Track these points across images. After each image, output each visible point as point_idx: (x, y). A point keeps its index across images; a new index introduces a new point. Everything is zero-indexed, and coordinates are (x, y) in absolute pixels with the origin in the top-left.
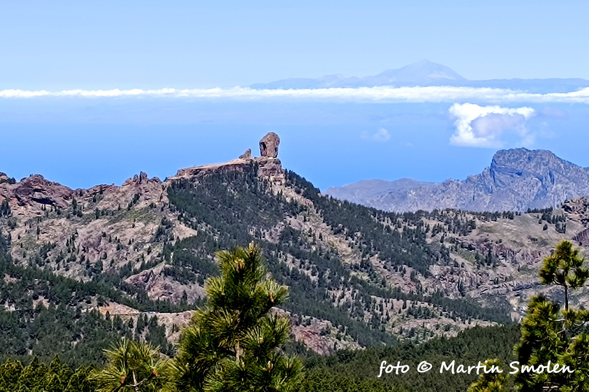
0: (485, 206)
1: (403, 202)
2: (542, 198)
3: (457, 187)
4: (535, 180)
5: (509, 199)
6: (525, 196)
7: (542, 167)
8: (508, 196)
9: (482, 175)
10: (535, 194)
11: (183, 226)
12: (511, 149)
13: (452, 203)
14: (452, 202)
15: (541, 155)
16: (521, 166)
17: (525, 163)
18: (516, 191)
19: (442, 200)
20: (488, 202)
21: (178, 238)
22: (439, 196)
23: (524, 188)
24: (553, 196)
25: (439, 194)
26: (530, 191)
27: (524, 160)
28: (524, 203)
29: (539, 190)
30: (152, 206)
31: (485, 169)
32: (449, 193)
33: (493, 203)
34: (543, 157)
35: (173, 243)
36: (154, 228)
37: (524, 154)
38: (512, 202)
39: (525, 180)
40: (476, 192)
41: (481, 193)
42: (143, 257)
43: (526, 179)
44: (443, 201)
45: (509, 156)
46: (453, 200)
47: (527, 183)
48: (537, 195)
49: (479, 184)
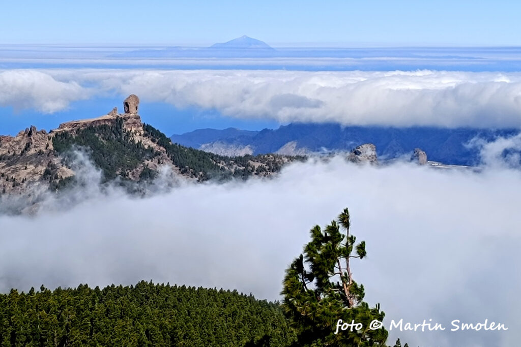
11: (64, 168)
21: (61, 177)
30: (40, 153)
35: (58, 181)
36: (43, 169)
42: (33, 192)
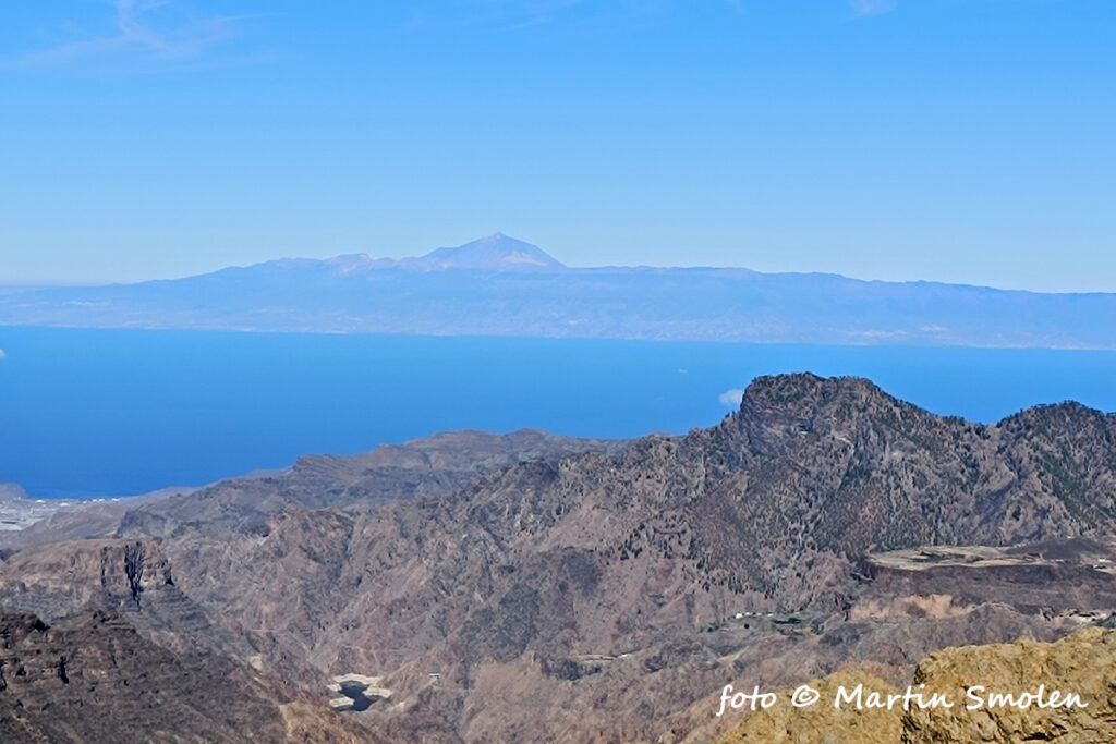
0: (739, 498)
1: (552, 485)
2: (861, 482)
3: (667, 453)
4: (840, 441)
5: (787, 482)
6: (823, 477)
7: (855, 414)
8: (784, 477)
9: (720, 428)
10: (843, 473)
12: (782, 375)
13: (658, 489)
14: (659, 485)
15: (850, 389)
16: (807, 412)
17: (815, 404)
18: (802, 465)
19: (637, 480)
20: (744, 489)
22: (630, 472)
23: (818, 458)
24: (885, 476)
25: (630, 468)
26: (832, 465)
27: (812, 397)
28: (820, 493)
29: (850, 464)
31: (728, 416)
32: (651, 467)
33: (755, 492)
34: (856, 392)
37: (811, 387)
38: (796, 490)
39: (819, 440)
40: (711, 465)
41: (721, 468)
43: (822, 439)
44: (639, 484)
45: (781, 389)
46: (659, 482)
47: (823, 448)
48: (847, 475)
49: (716, 448)
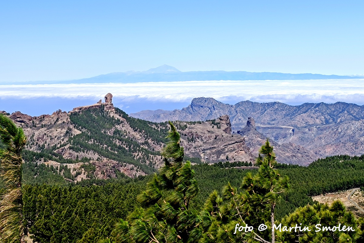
1: (159, 119)
2: (211, 116)
3: (179, 112)
4: (208, 109)
6: (204, 115)
7: (210, 104)
8: (198, 115)
9: (188, 107)
11: (76, 130)
12: (198, 98)
16: (202, 104)
17: (204, 103)
18: (201, 113)
19: (174, 117)
20: (191, 118)
21: (74, 134)
22: (172, 116)
23: (204, 112)
24: (215, 115)
26: (206, 113)
28: (204, 118)
29: (209, 113)
30: (64, 122)
31: (189, 105)
32: (176, 115)
34: (210, 100)
35: (72, 137)
36: (65, 131)
37: (203, 100)
39: (204, 109)
40: (186, 114)
41: (188, 114)
42: (60, 142)
45: (198, 100)
46: (177, 117)
48: (208, 115)
49: (187, 111)
